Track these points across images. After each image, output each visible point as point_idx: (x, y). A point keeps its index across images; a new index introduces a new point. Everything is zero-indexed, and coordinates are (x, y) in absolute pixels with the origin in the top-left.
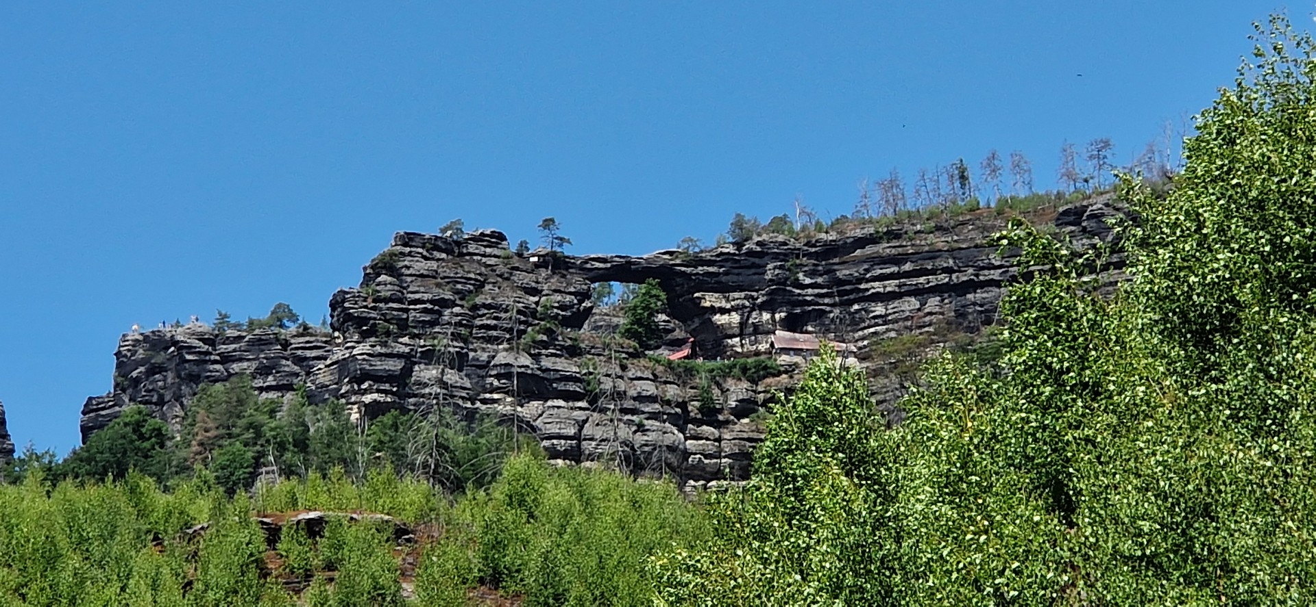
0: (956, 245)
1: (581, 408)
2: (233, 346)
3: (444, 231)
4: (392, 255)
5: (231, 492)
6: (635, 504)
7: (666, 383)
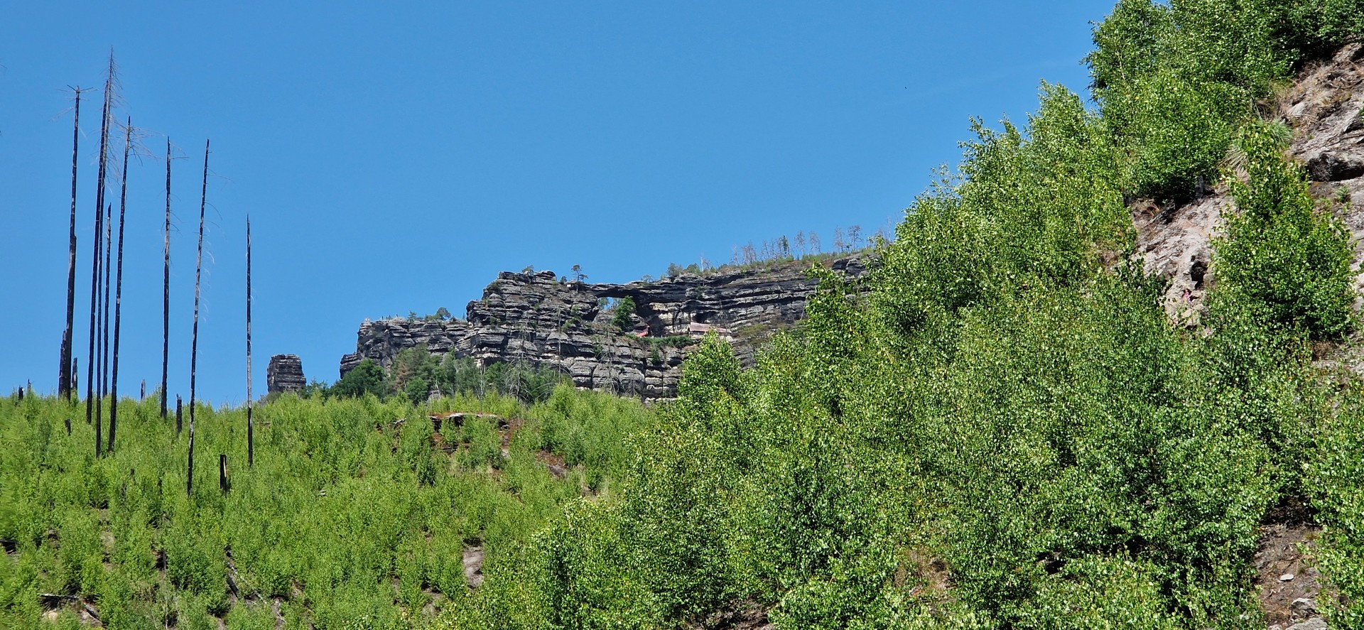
0: (780, 279)
1: (592, 361)
2: (417, 329)
3: (524, 271)
4: (498, 283)
5: (416, 403)
6: (620, 410)
7: (635, 348)
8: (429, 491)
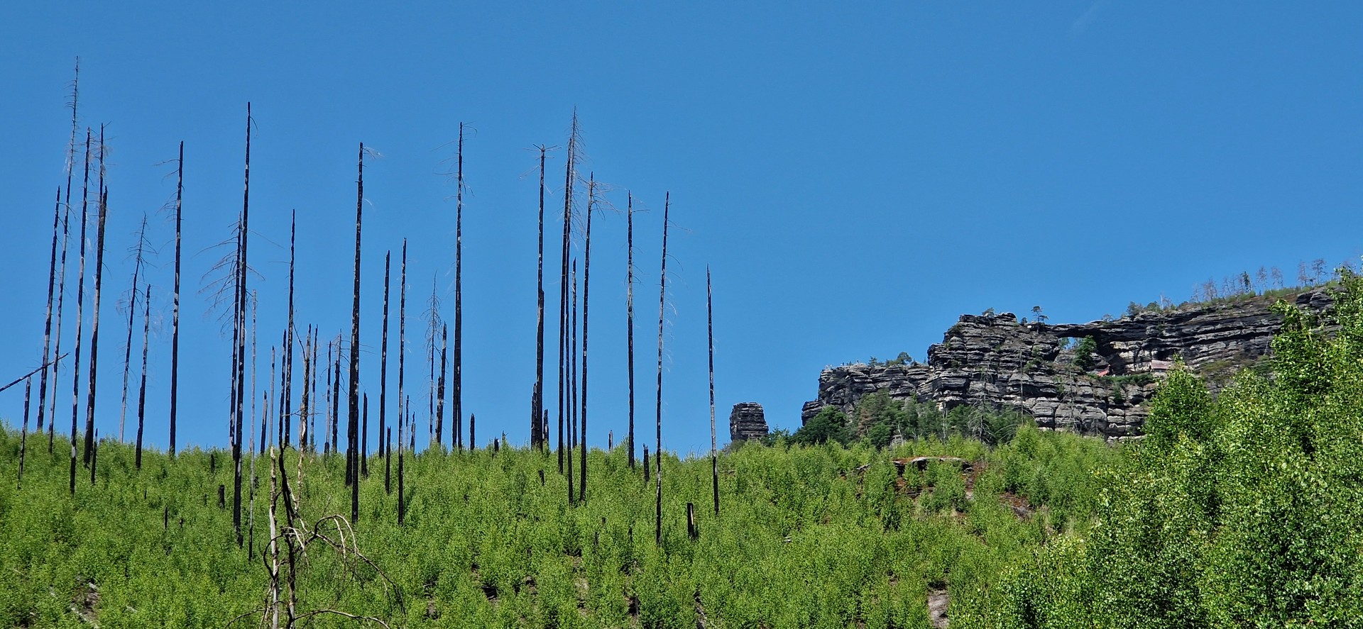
0: (1244, 315)
1: (1054, 401)
2: (879, 374)
3: (985, 313)
4: (959, 326)
5: (879, 448)
6: (1084, 450)
7: (1097, 387)
8: (895, 536)
